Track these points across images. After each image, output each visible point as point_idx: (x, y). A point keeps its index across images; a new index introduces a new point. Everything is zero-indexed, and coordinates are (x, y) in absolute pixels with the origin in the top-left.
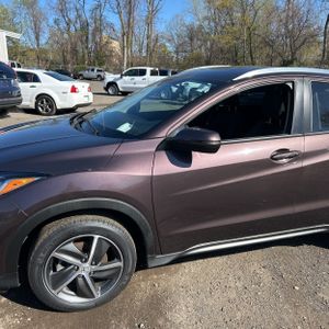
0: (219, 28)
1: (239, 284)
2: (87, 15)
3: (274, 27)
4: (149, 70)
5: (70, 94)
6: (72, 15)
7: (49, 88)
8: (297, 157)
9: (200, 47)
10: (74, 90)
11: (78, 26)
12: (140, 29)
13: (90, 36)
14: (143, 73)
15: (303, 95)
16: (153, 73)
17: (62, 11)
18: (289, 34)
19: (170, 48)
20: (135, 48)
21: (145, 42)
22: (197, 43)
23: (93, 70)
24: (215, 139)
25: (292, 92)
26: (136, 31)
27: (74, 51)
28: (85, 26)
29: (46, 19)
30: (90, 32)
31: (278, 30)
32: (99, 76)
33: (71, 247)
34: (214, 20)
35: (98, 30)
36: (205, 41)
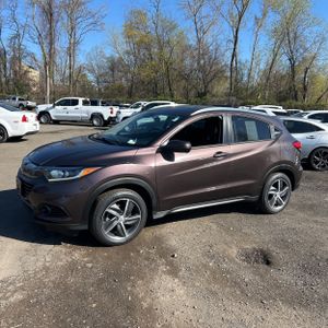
3: (187, 62)
4: (81, 100)
5: (21, 123)
8: (227, 156)
9: (121, 79)
10: (24, 119)
12: (61, 60)
13: (8, 65)
14: (75, 103)
15: (227, 123)
16: (85, 103)
18: (202, 69)
19: (91, 77)
20: (57, 78)
21: (67, 71)
22: (118, 74)
23: (14, 99)
24: (188, 145)
25: (222, 121)
26: (58, 61)
30: (8, 60)
31: (192, 66)
32: (21, 105)
33: (115, 206)
34: (134, 54)
36: (126, 73)
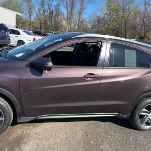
0: (112, 19)
1: (65, 136)
2: (53, 8)
6: (46, 8)
7: (24, 38)
9: (103, 27)
11: (48, 13)
12: (75, 17)
17: (42, 5)
19: (89, 26)
20: (73, 25)
21: (78, 22)
22: (101, 25)
27: (46, 24)
28: (51, 13)
29: (35, 8)
30: (53, 16)
34: (110, 15)
35: (57, 15)
36: (105, 24)
